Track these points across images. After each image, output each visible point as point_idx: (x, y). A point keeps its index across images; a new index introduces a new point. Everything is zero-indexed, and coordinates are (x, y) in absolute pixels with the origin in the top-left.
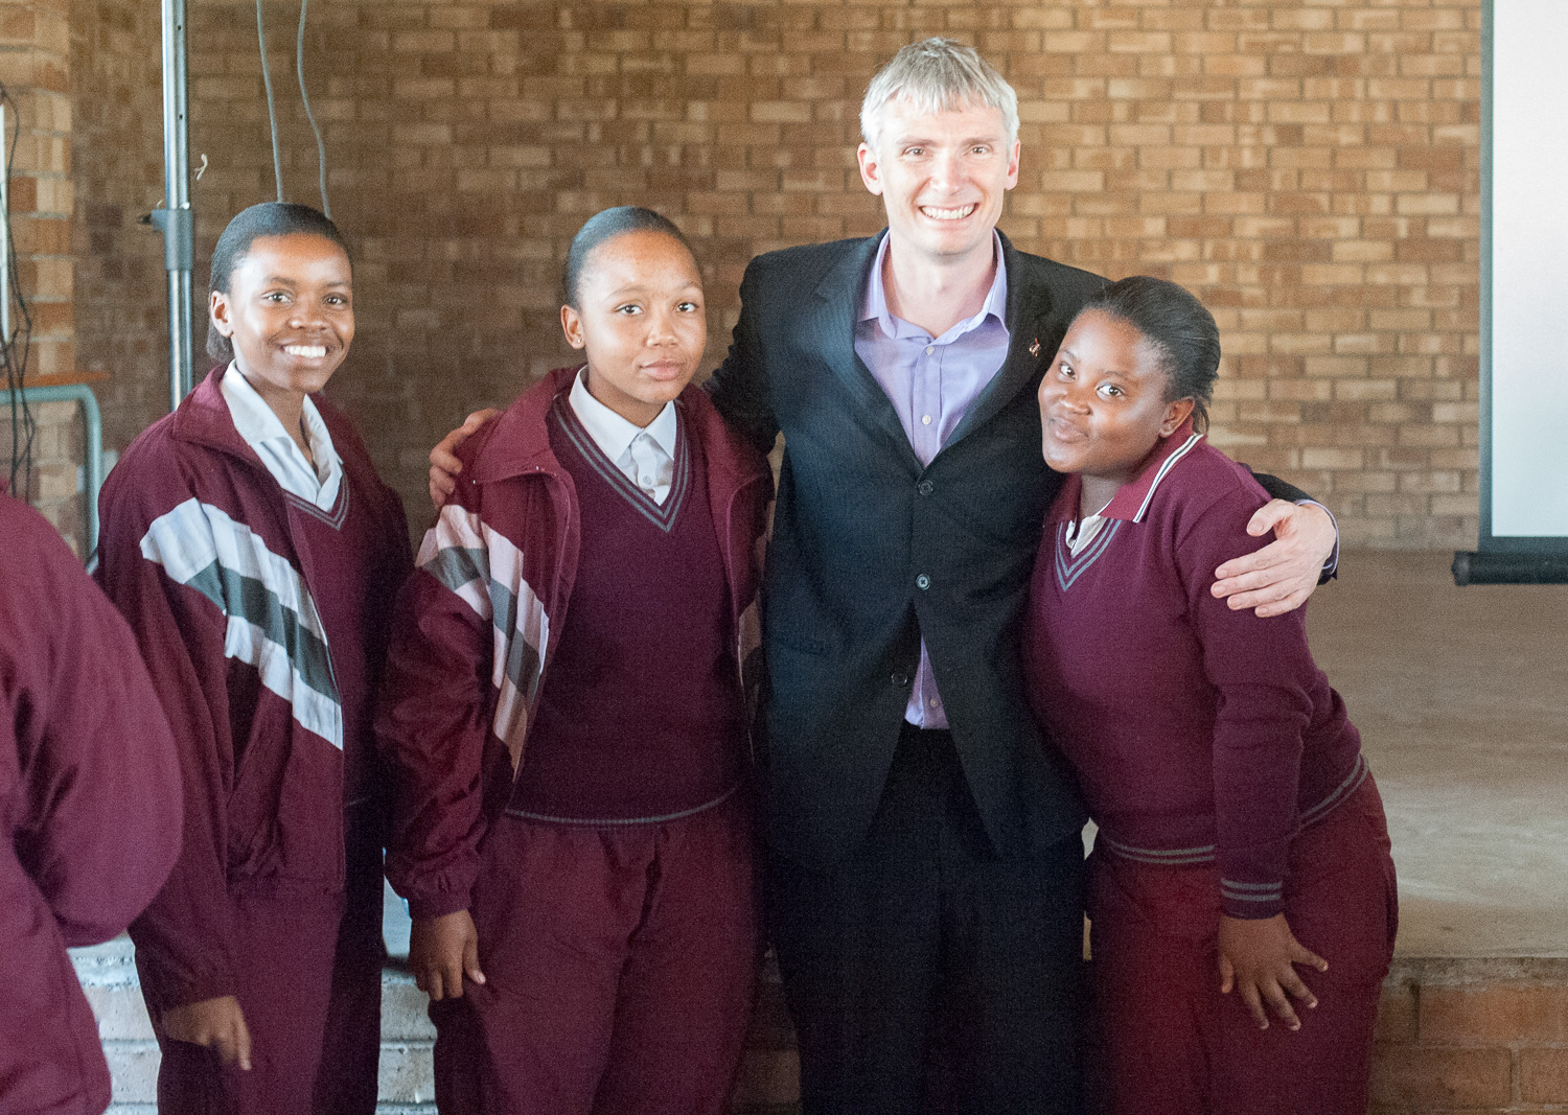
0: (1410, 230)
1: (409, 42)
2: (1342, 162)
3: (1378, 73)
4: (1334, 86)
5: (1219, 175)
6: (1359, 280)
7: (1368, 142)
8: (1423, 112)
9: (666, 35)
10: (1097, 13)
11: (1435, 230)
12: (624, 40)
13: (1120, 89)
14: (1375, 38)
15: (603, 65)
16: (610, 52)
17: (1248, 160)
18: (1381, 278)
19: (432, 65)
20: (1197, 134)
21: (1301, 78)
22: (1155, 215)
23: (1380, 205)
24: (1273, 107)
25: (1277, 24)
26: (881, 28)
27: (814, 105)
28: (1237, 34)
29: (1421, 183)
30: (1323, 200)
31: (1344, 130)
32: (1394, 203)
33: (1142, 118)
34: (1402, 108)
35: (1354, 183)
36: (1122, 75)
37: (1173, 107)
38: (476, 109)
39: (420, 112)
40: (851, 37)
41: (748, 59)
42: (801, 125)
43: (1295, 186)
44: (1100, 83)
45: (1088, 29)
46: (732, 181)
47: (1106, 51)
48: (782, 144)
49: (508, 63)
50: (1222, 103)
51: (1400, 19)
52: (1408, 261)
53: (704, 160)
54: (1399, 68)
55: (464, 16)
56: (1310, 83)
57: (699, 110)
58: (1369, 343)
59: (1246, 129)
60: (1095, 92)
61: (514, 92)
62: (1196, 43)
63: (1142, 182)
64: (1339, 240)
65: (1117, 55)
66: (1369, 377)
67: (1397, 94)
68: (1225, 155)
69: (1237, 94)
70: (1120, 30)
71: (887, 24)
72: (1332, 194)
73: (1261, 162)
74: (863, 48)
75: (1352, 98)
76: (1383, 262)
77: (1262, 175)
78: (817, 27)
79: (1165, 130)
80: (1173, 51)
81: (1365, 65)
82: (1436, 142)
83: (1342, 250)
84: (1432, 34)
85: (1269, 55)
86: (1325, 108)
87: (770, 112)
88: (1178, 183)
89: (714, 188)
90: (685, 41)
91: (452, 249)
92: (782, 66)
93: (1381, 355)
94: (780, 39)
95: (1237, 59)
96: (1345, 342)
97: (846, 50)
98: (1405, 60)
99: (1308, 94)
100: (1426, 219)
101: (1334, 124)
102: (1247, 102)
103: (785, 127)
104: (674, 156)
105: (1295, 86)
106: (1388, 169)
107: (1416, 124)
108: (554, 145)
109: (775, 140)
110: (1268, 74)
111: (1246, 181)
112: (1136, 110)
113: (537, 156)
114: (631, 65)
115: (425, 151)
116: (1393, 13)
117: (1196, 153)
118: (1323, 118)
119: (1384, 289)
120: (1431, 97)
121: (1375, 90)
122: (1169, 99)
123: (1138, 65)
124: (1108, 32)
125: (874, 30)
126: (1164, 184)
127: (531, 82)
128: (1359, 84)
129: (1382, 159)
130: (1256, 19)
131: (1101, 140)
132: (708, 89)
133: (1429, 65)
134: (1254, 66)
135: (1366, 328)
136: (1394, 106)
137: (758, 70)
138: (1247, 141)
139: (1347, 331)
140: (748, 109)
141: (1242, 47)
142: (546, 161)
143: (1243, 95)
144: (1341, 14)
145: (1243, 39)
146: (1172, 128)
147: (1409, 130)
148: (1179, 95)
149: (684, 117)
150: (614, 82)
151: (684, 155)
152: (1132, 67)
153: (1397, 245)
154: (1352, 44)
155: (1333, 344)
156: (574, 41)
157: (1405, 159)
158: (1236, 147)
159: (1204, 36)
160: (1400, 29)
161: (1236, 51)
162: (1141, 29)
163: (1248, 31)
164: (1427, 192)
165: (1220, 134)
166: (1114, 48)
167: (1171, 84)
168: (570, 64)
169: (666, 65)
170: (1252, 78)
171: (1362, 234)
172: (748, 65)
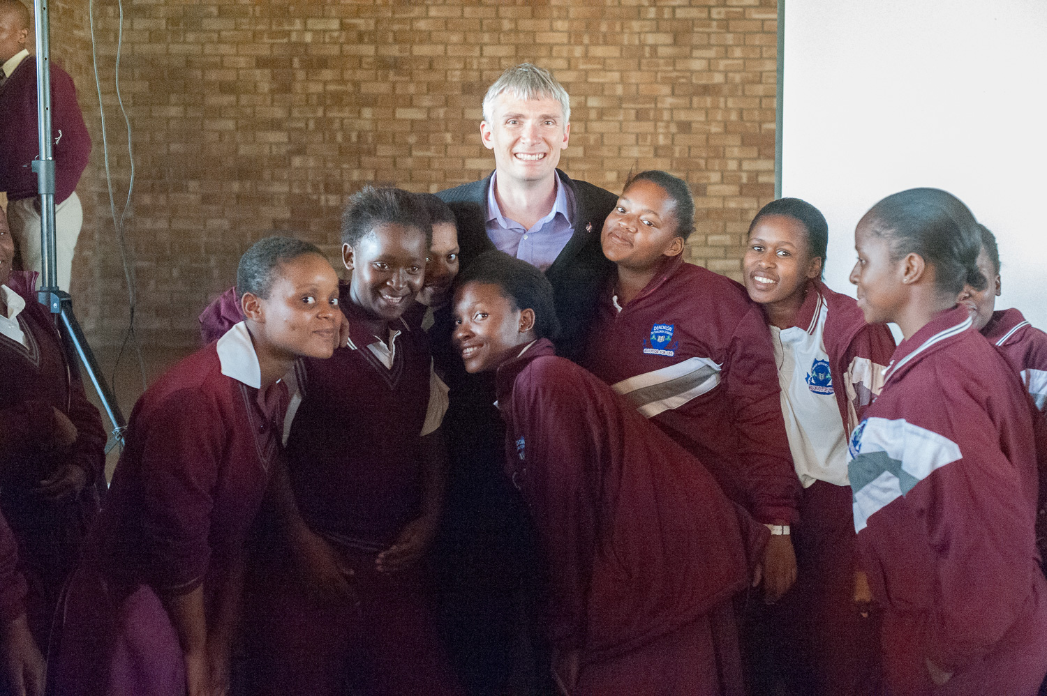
0: (749, 178)
1: (213, 76)
2: (712, 142)
3: (732, 94)
4: (708, 101)
5: (646, 149)
6: (721, 206)
7: (727, 131)
8: (756, 115)
9: (350, 72)
10: (581, 61)
11: (762, 179)
12: (327, 74)
13: (593, 102)
14: (731, 75)
15: (315, 88)
16: (319, 81)
17: (661, 140)
18: (732, 205)
19: (225, 88)
20: (635, 127)
21: (691, 96)
22: (611, 170)
23: (732, 165)
24: (675, 112)
25: (678, 67)
26: (465, 68)
27: (429, 110)
28: (656, 72)
29: (755, 155)
30: (702, 162)
31: (714, 124)
32: (740, 165)
33: (605, 118)
34: (745, 114)
35: (719, 154)
36: (595, 95)
37: (622, 112)
38: (249, 111)
39: (218, 113)
40: (449, 73)
41: (394, 84)
42: (421, 121)
43: (686, 155)
44: (583, 98)
45: (576, 69)
46: (384, 151)
47: (586, 81)
48: (411, 132)
49: (265, 87)
50: (647, 110)
51: (744, 63)
52: (746, 196)
53: (370, 139)
54: (743, 91)
55: (242, 62)
56: (695, 99)
57: (367, 113)
58: (726, 239)
59: (660, 124)
60: (579, 103)
61: (269, 102)
62: (634, 77)
63: (605, 152)
64: (710, 184)
65: (591, 83)
66: (726, 258)
67: (742, 106)
68: (649, 137)
69: (656, 104)
70: (593, 70)
71: (468, 67)
72: (707, 160)
73: (669, 142)
74: (455, 79)
75: (718, 108)
76: (733, 196)
77: (669, 148)
78: (431, 68)
79: (617, 125)
80: (622, 81)
81: (726, 90)
82: (763, 132)
83: (712, 190)
84: (761, 73)
85: (674, 85)
86: (703, 112)
87: (404, 114)
88: (624, 153)
89: (375, 155)
90: (360, 75)
91: (236, 186)
92: (412, 89)
93: (732, 246)
94: (411, 74)
95: (656, 86)
96: (713, 239)
97: (446, 81)
98: (747, 87)
99: (695, 105)
100: (758, 173)
101: (708, 122)
102: (661, 110)
103: (413, 122)
104: (354, 138)
105: (688, 100)
106: (737, 146)
107: (753, 121)
108: (290, 131)
109: (409, 129)
110: (673, 94)
111: (660, 152)
112: (601, 114)
113: (281, 137)
114: (331, 87)
115: (221, 134)
116: (741, 62)
117: (634, 137)
118: (702, 118)
119: (735, 210)
120: (761, 108)
121: (730, 103)
122: (620, 108)
123: (603, 90)
124: (586, 72)
125: (461, 70)
126: (616, 155)
127: (277, 97)
128: (722, 100)
129: (734, 140)
130: (667, 64)
131: (583, 130)
132: (372, 102)
133: (760, 90)
134: (666, 90)
135: (724, 232)
136: (741, 112)
137: (398, 91)
138: (661, 130)
139: (713, 233)
140: (394, 113)
141: (659, 79)
142: (286, 140)
143: (659, 105)
144: (712, 61)
145: (659, 75)
146: (620, 123)
147: (748, 124)
148: (624, 106)
149: (359, 117)
150: (322, 97)
151: (359, 136)
152: (600, 90)
153: (742, 187)
154: (718, 78)
155: (706, 240)
156: (301, 75)
157: (746, 141)
158: (655, 134)
159: (639, 73)
160: (744, 70)
161: (656, 82)
162: (605, 70)
163: (662, 71)
164: (758, 158)
165: (647, 127)
166: (590, 80)
167: (621, 100)
168: (298, 87)
169: (350, 88)
170: (666, 96)
171: (722, 182)
172: (394, 88)
